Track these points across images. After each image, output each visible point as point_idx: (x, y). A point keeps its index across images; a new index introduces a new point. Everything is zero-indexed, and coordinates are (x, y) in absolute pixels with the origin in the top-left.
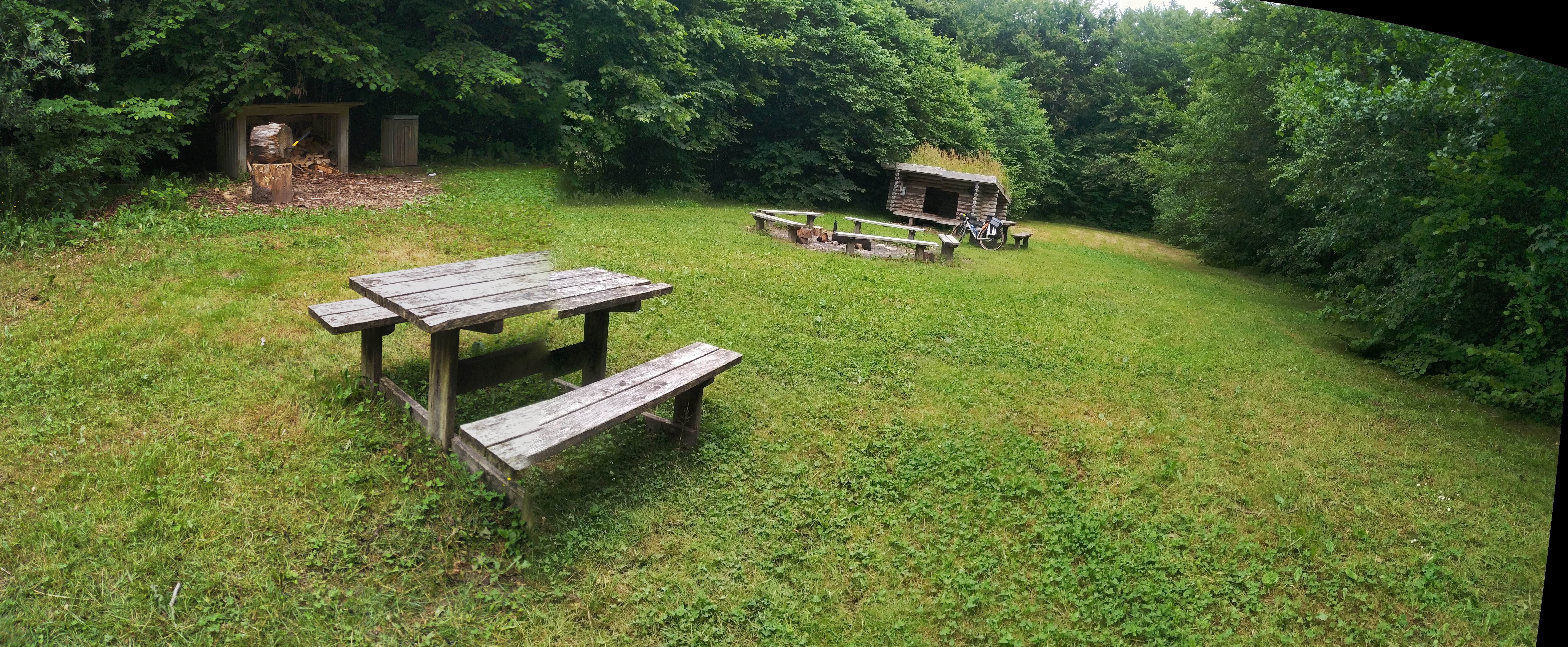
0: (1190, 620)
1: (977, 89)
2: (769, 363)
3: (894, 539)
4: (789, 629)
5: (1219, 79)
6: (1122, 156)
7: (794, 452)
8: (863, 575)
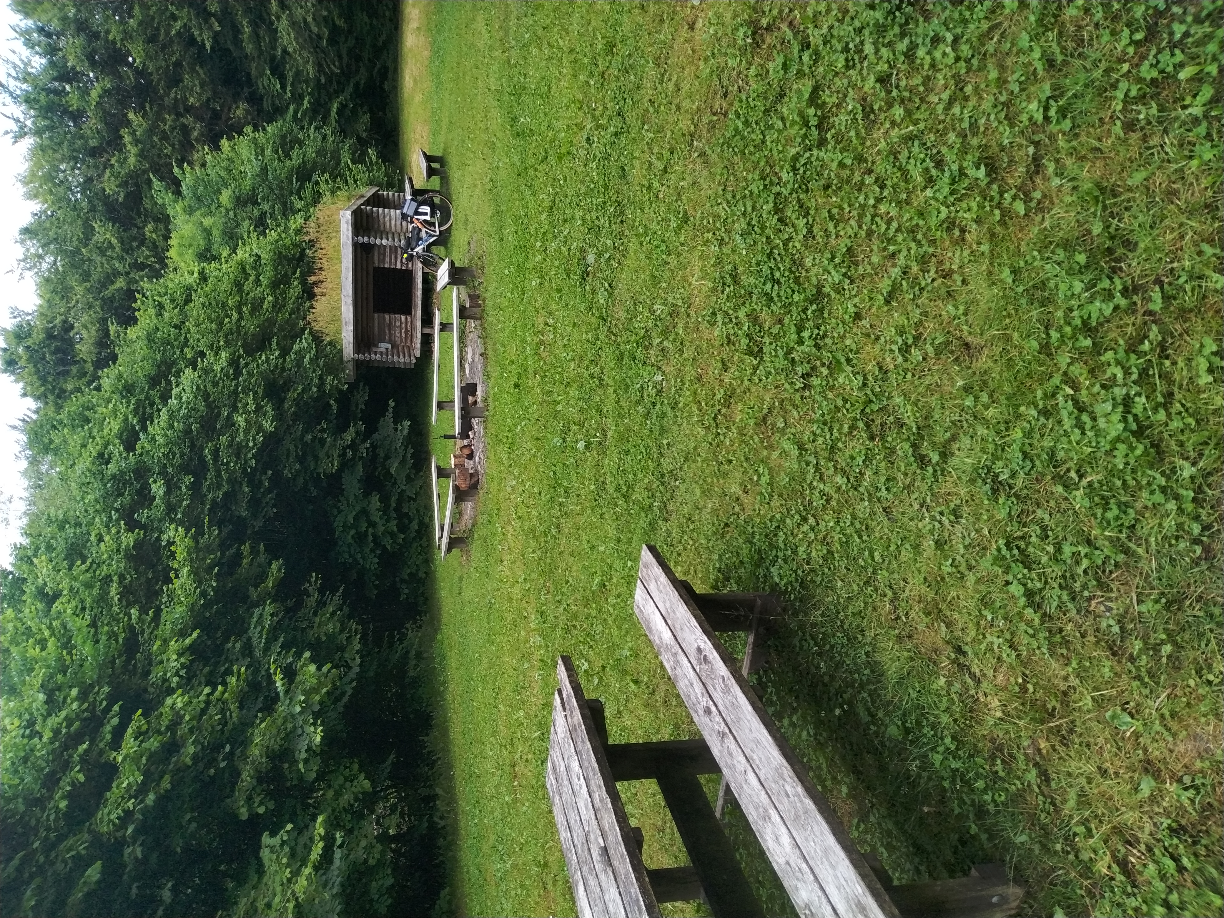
1: (208, 250)
2: (651, 506)
3: (880, 300)
4: (1017, 434)
6: (274, 7)
7: (768, 457)
8: (929, 341)
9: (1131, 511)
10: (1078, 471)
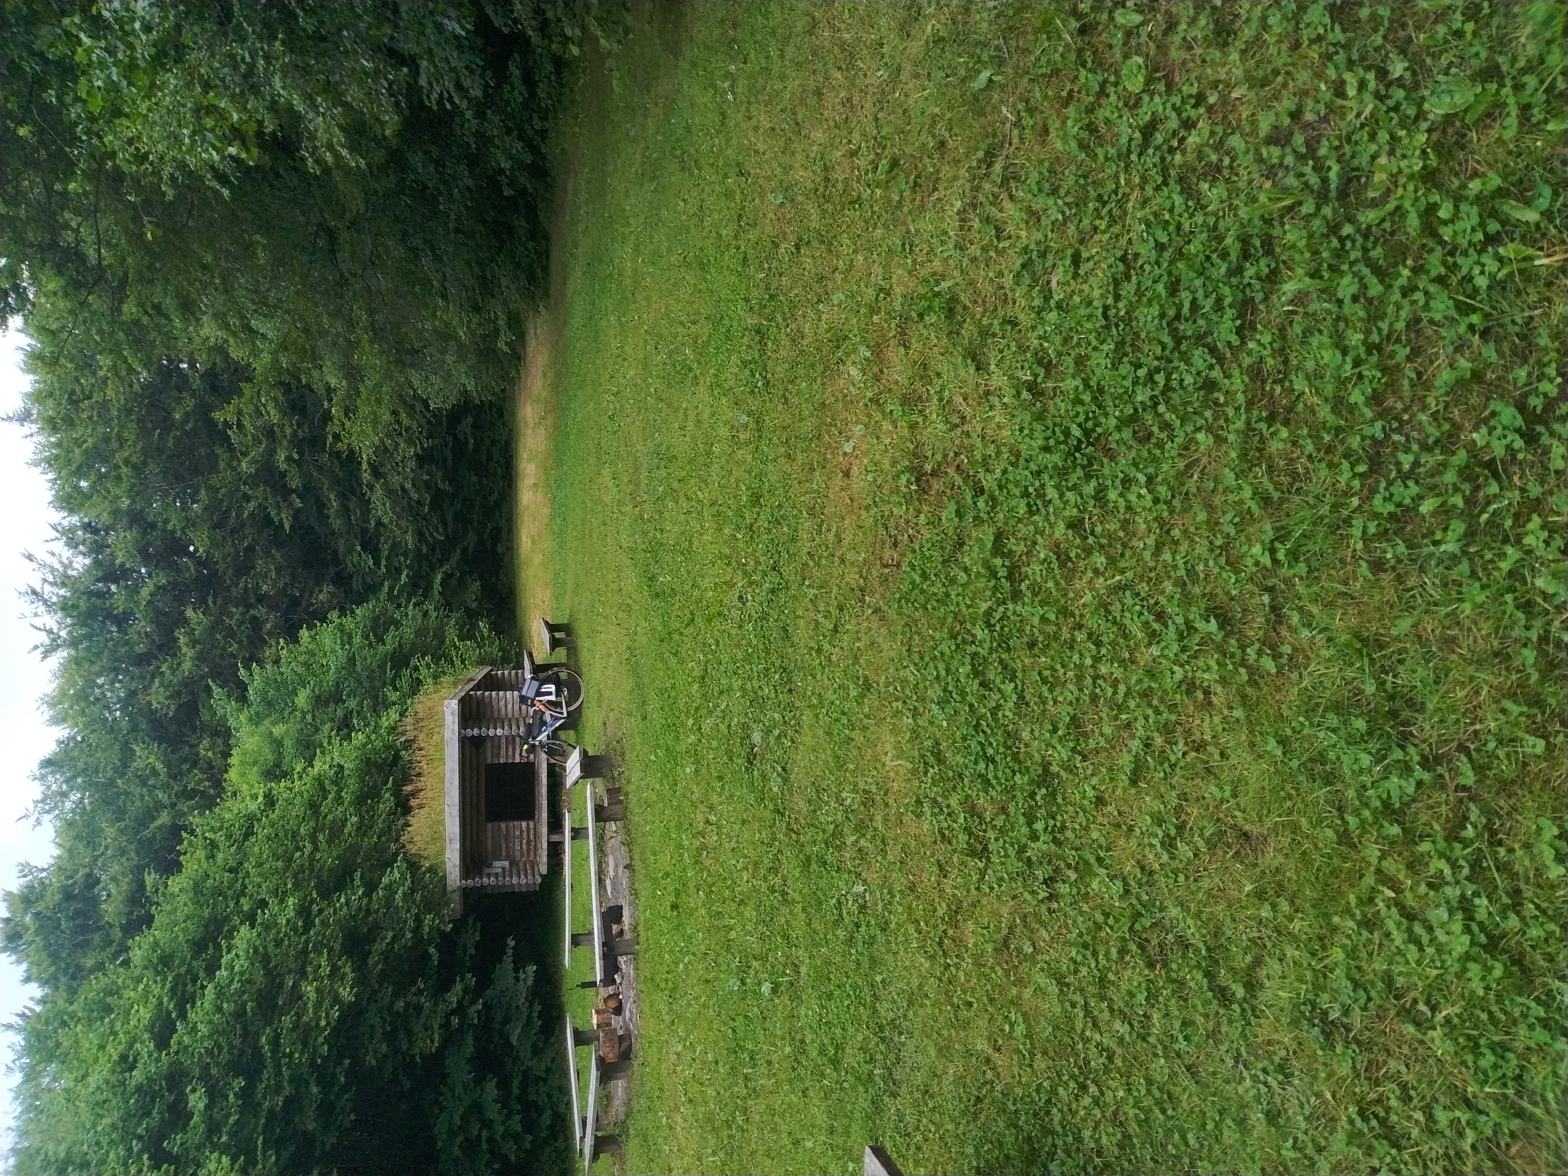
0: (1211, 220)
1: (277, 765)
3: (1124, 780)
4: (1338, 954)
5: (169, 303)
6: (366, 476)
7: (1019, 998)
8: (1197, 831)
9: (1510, 1055)
10: (1428, 1003)
